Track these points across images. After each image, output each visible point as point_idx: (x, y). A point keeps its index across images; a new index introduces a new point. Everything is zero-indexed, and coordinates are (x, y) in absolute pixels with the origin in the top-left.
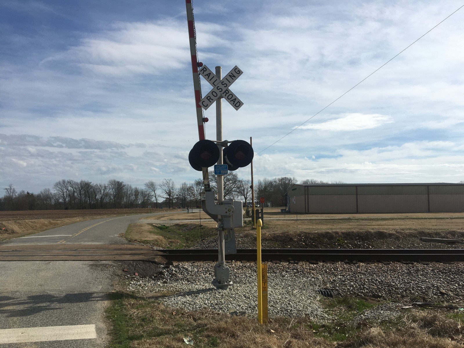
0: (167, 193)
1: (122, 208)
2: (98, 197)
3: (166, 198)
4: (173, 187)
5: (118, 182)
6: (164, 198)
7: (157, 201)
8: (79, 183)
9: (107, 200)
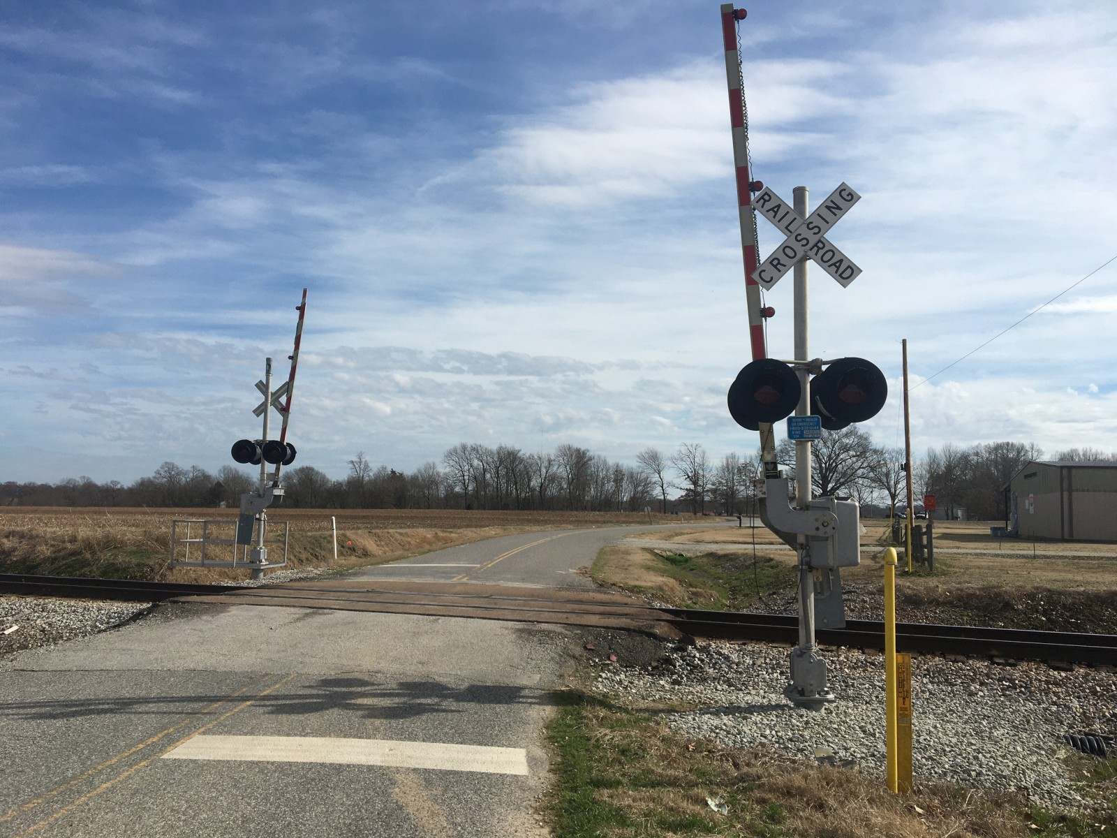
0: (689, 477)
1: (584, 509)
2: (535, 483)
3: (687, 489)
4: (703, 465)
5: (578, 451)
6: (681, 489)
7: (666, 495)
8: (495, 452)
9: (553, 490)
